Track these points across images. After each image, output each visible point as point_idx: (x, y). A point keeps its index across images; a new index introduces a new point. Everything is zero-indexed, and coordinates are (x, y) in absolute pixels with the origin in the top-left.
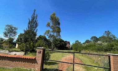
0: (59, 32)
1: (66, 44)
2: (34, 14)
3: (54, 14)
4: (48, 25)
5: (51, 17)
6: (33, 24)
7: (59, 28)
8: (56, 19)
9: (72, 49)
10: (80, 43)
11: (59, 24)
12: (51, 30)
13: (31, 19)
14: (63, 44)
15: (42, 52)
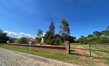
0: (69, 31)
1: (73, 39)
2: (52, 21)
3: (64, 19)
4: (61, 27)
5: (62, 21)
6: (52, 27)
7: (68, 28)
8: (66, 22)
9: (78, 42)
10: (84, 37)
11: (68, 25)
12: (63, 30)
13: (50, 25)
14: (71, 39)
15: (68, 44)
